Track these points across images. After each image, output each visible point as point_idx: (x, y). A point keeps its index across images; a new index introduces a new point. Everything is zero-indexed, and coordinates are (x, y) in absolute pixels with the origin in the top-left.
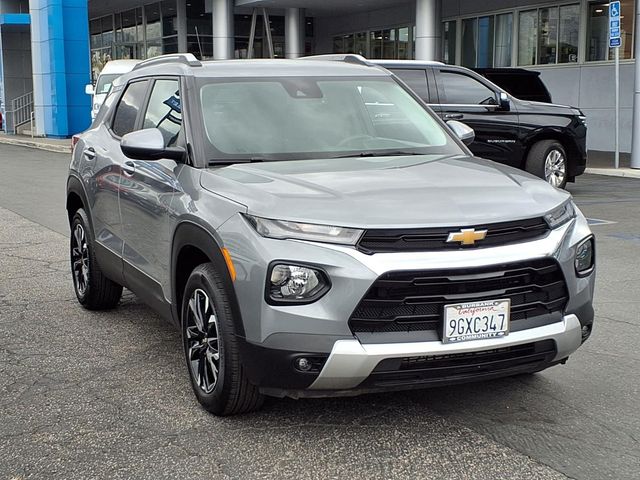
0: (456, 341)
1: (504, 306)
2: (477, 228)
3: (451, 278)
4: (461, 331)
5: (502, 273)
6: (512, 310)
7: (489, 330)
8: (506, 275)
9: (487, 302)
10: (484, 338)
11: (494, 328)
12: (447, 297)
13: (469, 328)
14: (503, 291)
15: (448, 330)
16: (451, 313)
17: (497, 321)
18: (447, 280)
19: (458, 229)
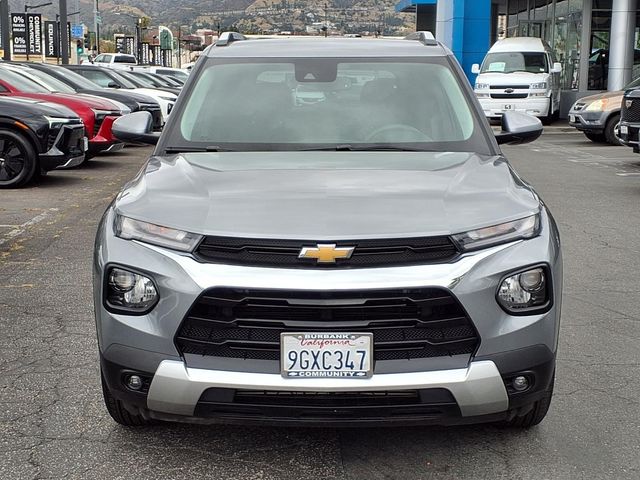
0: (297, 376)
1: (365, 341)
2: (339, 244)
3: (291, 301)
4: (304, 365)
5: (362, 301)
6: (375, 347)
7: (344, 369)
8: (367, 304)
9: (338, 335)
10: (336, 377)
11: (352, 367)
12: (287, 323)
13: (315, 363)
14: (365, 323)
15: (287, 362)
16: (290, 343)
17: (355, 358)
18: (286, 303)
19: (313, 244)
